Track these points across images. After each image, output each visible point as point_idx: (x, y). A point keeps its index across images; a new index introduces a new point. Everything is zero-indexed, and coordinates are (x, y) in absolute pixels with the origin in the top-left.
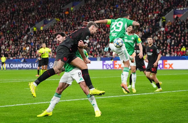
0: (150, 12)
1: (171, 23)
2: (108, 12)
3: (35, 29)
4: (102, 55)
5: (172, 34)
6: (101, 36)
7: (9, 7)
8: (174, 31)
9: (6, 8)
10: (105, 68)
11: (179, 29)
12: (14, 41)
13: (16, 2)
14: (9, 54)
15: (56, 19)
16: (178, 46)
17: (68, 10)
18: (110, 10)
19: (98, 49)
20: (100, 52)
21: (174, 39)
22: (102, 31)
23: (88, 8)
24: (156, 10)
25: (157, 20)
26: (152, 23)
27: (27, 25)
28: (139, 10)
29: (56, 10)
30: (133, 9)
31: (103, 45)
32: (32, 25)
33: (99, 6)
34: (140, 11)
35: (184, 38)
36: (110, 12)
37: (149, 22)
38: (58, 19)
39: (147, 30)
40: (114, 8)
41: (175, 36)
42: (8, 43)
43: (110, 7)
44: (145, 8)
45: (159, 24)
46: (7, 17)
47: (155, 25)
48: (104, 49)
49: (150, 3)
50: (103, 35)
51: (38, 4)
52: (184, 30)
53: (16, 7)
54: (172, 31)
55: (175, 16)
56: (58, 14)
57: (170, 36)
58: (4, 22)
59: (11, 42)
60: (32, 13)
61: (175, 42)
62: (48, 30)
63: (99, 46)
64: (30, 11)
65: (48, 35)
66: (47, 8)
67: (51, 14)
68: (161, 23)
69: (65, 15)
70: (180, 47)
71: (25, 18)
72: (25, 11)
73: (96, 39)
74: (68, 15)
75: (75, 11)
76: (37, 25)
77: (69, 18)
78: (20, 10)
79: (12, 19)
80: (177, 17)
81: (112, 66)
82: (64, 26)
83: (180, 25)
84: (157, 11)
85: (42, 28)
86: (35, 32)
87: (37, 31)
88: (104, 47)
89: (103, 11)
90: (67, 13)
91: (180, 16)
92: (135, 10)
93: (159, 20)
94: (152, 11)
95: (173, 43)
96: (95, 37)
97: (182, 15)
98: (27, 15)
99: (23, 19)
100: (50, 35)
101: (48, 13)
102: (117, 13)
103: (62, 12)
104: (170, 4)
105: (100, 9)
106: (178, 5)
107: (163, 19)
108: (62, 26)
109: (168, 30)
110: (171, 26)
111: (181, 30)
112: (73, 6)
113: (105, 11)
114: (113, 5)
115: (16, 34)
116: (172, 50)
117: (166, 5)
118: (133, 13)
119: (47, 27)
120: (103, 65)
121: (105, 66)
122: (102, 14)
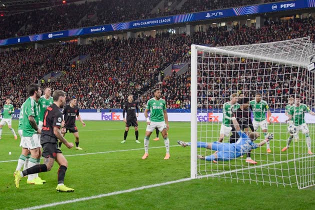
0: (150, 66)
1: (168, 77)
2: (111, 65)
3: (43, 81)
4: (103, 107)
5: (168, 88)
6: (103, 89)
7: (20, 60)
8: (171, 85)
9: (18, 61)
10: (104, 119)
11: (176, 83)
12: (22, 92)
13: (27, 55)
14: (18, 104)
15: (62, 71)
16: (173, 99)
17: (75, 63)
18: (114, 64)
19: (100, 101)
20: (101, 104)
21: (170, 92)
22: (105, 84)
23: (93, 61)
24: (155, 65)
25: (156, 75)
26: (152, 77)
27: (36, 78)
28: (140, 63)
29: (63, 63)
30: (135, 63)
31: (104, 98)
32: (41, 77)
33: (103, 60)
34: (141, 66)
35: (180, 91)
36: (114, 66)
37: (148, 76)
38: (65, 72)
39: (146, 83)
40: (117, 62)
41: (171, 90)
42: (17, 94)
43: (113, 61)
44: (146, 62)
45: (158, 78)
46: (18, 69)
47: (154, 79)
48: (105, 101)
49: (150, 58)
50: (105, 88)
51: (47, 57)
52: (180, 84)
53: (27, 60)
54: (169, 85)
55: (173, 71)
56: (65, 68)
57: (167, 90)
58: (14, 74)
59: (20, 93)
60: (41, 65)
61: (170, 96)
62: (55, 82)
63: (100, 98)
64: (40, 64)
65: (54, 87)
66: (55, 61)
67: (59, 67)
68: (159, 77)
69: (72, 68)
70: (175, 100)
71: (34, 71)
72: (35, 63)
73: (98, 91)
74: (74, 68)
75: (81, 64)
76: (45, 77)
77: (75, 71)
78: (30, 63)
79: (22, 72)
80: (175, 72)
81: (110, 117)
82: (70, 79)
83: (177, 79)
84: (157, 65)
85: (49, 81)
86: (42, 84)
87: (44, 83)
88: (105, 99)
89: (107, 65)
90: (73, 66)
91: (177, 71)
92: (136, 64)
93: (158, 74)
94: (152, 65)
95: (169, 96)
96: (98, 90)
97: (179, 70)
98: (37, 67)
99: (33, 72)
100: (56, 87)
101: (56, 66)
102: (119, 67)
103: (69, 65)
104: (169, 59)
105: (104, 63)
106: (176, 60)
107: (162, 74)
108: (68, 79)
109: (166, 84)
110: (168, 80)
111: (177, 84)
112: (79, 60)
113: (109, 64)
114: (117, 59)
115: (25, 86)
116: (167, 103)
117: (165, 60)
118: (134, 67)
119: (54, 79)
120: (102, 116)
121: (104, 118)
122: (106, 68)
